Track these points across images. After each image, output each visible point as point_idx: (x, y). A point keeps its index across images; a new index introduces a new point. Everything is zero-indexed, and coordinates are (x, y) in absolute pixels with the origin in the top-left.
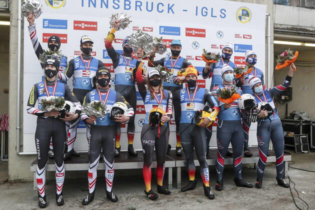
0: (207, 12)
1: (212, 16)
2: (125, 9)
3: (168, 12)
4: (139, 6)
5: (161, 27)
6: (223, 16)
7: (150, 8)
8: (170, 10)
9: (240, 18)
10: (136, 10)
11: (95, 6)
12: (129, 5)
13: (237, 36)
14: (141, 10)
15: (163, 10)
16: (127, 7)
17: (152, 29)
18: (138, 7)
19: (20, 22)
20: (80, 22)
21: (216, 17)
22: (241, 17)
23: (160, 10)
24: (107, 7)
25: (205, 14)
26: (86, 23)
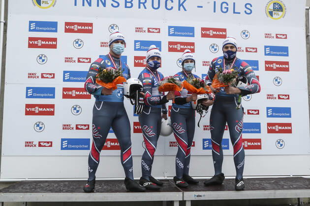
0: (227, 8)
1: (234, 12)
2: (126, 7)
3: (179, 10)
4: (144, 4)
5: (170, 27)
6: (248, 11)
7: (156, 6)
8: (181, 7)
9: (271, 13)
10: (139, 8)
11: (90, 4)
12: (130, 2)
13: (268, 36)
14: (145, 8)
15: (172, 8)
16: (129, 5)
17: (159, 30)
18: (142, 5)
19: (2, 24)
20: (73, 24)
21: (239, 13)
22: (272, 12)
23: (169, 7)
24: (104, 5)
25: (225, 10)
26: (79, 24)
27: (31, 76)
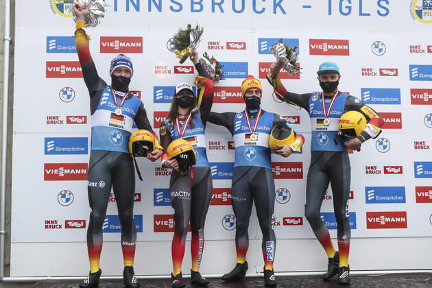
0: (350, 8)
1: (361, 14)
2: (193, 10)
3: (275, 12)
4: (219, 4)
5: (260, 40)
6: (383, 11)
7: (239, 7)
8: (278, 8)
9: (419, 13)
10: (213, 11)
11: (137, 8)
12: (199, 3)
13: (414, 49)
14: (222, 11)
15: (264, 9)
16: (197, 7)
17: (245, 46)
18: (216, 7)
20: (112, 39)
21: (369, 15)
22: (421, 11)
23: (259, 8)
24: (159, 8)
25: (345, 11)
26: (122, 39)
27: (52, 120)
